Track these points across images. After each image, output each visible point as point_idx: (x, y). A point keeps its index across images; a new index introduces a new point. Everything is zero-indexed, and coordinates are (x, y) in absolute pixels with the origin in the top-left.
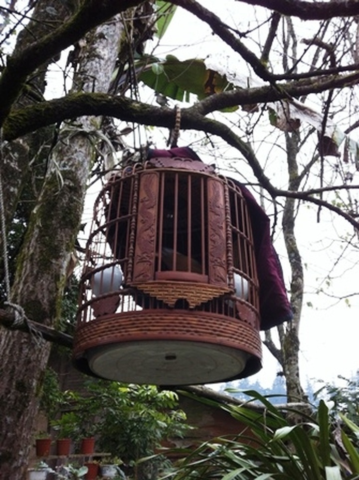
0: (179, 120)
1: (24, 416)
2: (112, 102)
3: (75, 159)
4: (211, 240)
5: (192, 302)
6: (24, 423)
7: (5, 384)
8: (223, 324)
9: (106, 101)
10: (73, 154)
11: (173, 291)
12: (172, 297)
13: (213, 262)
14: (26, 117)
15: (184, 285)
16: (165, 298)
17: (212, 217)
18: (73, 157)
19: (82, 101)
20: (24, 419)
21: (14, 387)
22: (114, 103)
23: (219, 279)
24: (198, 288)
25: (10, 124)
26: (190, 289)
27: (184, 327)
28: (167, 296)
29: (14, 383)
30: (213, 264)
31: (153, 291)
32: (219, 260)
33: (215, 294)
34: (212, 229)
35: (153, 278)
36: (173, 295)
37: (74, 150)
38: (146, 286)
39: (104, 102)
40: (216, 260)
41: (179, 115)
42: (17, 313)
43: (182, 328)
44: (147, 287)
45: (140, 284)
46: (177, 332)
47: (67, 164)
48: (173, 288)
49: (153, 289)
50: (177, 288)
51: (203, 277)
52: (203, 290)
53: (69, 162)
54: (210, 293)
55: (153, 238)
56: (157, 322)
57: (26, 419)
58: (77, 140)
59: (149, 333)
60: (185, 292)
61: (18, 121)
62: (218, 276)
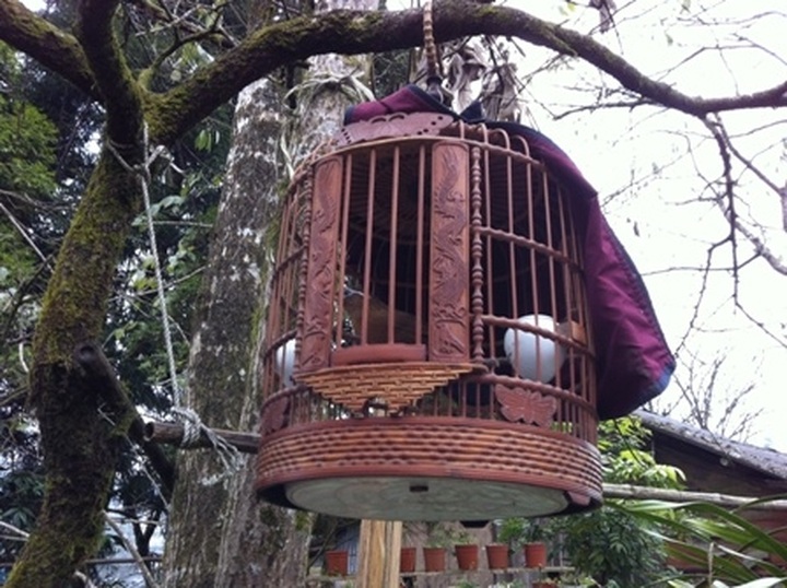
0: (429, 27)
1: (278, 562)
2: (318, 29)
3: (320, 135)
4: (435, 271)
5: (394, 402)
6: (281, 572)
7: (245, 515)
8: (463, 435)
9: (307, 30)
10: (315, 128)
11: (358, 385)
12: (358, 395)
13: (439, 315)
14: (185, 98)
15: (377, 369)
16: (347, 399)
17: (438, 224)
18: (316, 132)
19: (267, 42)
20: (278, 567)
21: (258, 518)
22: (322, 29)
23: (448, 348)
24: (406, 372)
25: (164, 115)
26: (390, 376)
27: (381, 450)
28: (349, 395)
29: (258, 513)
30: (437, 319)
31: (327, 387)
32: (449, 310)
33: (439, 379)
34: (437, 248)
35: (327, 362)
36: (360, 392)
37: (318, 119)
38: (318, 379)
39: (304, 33)
40: (443, 311)
41: (428, 18)
42: (187, 423)
43: (378, 453)
44: (317, 382)
45: (308, 376)
46: (369, 460)
47: (308, 148)
48: (358, 378)
49: (326, 384)
50: (367, 377)
51: (418, 348)
52: (415, 376)
53: (309, 143)
54: (429, 379)
55: (329, 287)
56: (337, 445)
57: (283, 566)
58: (321, 101)
59: (323, 464)
60: (380, 383)
61: (174, 109)
62: (446, 343)
